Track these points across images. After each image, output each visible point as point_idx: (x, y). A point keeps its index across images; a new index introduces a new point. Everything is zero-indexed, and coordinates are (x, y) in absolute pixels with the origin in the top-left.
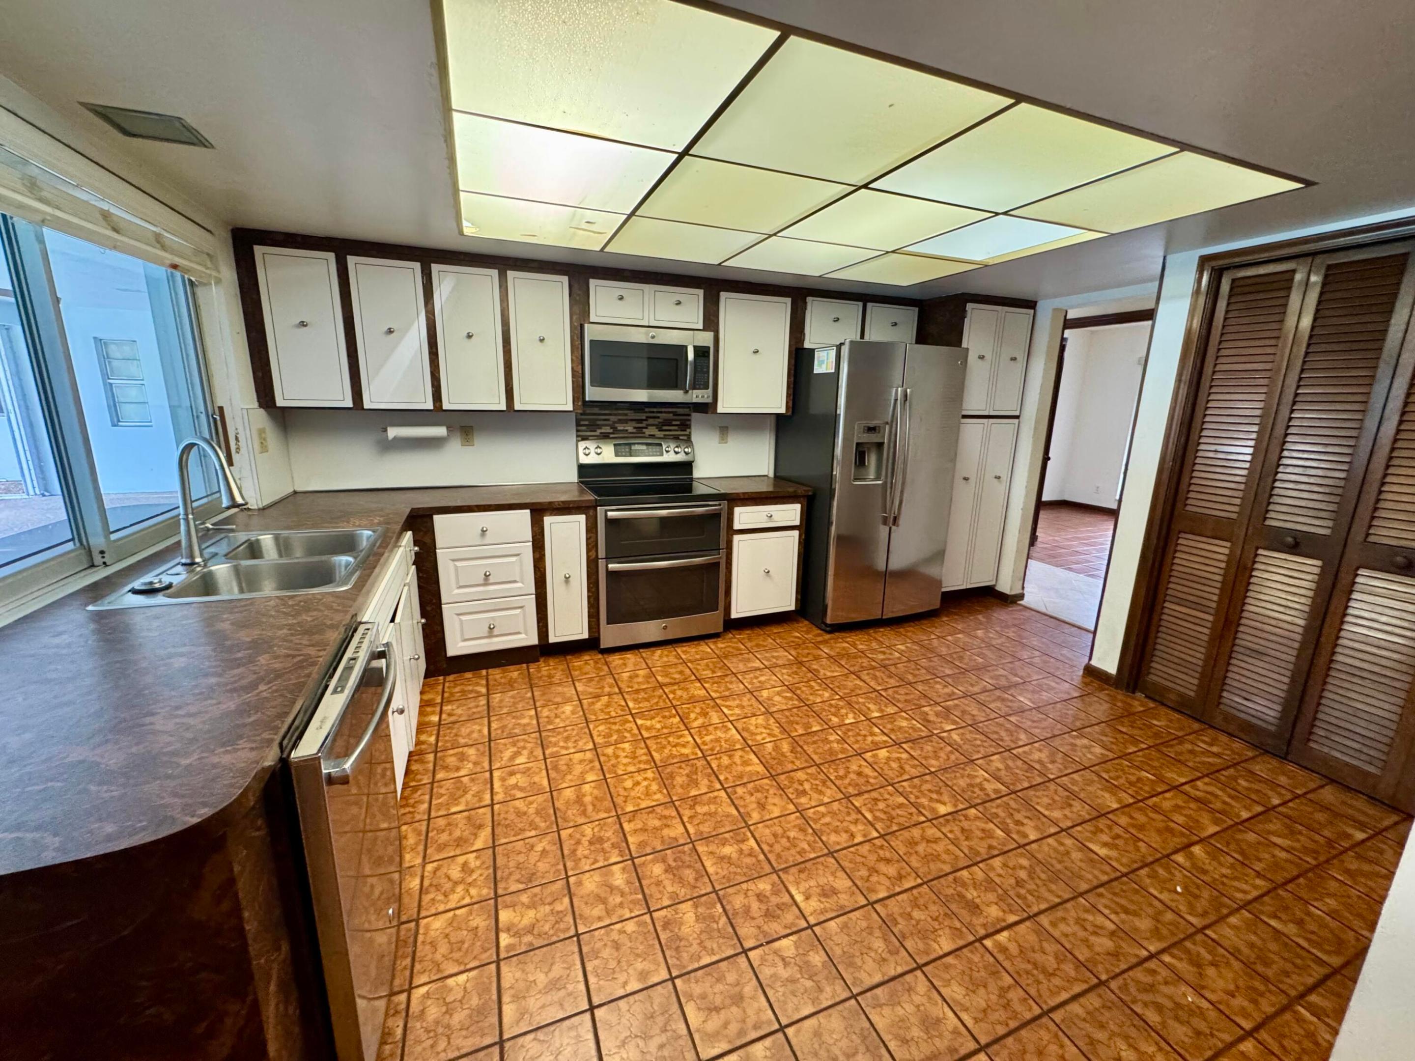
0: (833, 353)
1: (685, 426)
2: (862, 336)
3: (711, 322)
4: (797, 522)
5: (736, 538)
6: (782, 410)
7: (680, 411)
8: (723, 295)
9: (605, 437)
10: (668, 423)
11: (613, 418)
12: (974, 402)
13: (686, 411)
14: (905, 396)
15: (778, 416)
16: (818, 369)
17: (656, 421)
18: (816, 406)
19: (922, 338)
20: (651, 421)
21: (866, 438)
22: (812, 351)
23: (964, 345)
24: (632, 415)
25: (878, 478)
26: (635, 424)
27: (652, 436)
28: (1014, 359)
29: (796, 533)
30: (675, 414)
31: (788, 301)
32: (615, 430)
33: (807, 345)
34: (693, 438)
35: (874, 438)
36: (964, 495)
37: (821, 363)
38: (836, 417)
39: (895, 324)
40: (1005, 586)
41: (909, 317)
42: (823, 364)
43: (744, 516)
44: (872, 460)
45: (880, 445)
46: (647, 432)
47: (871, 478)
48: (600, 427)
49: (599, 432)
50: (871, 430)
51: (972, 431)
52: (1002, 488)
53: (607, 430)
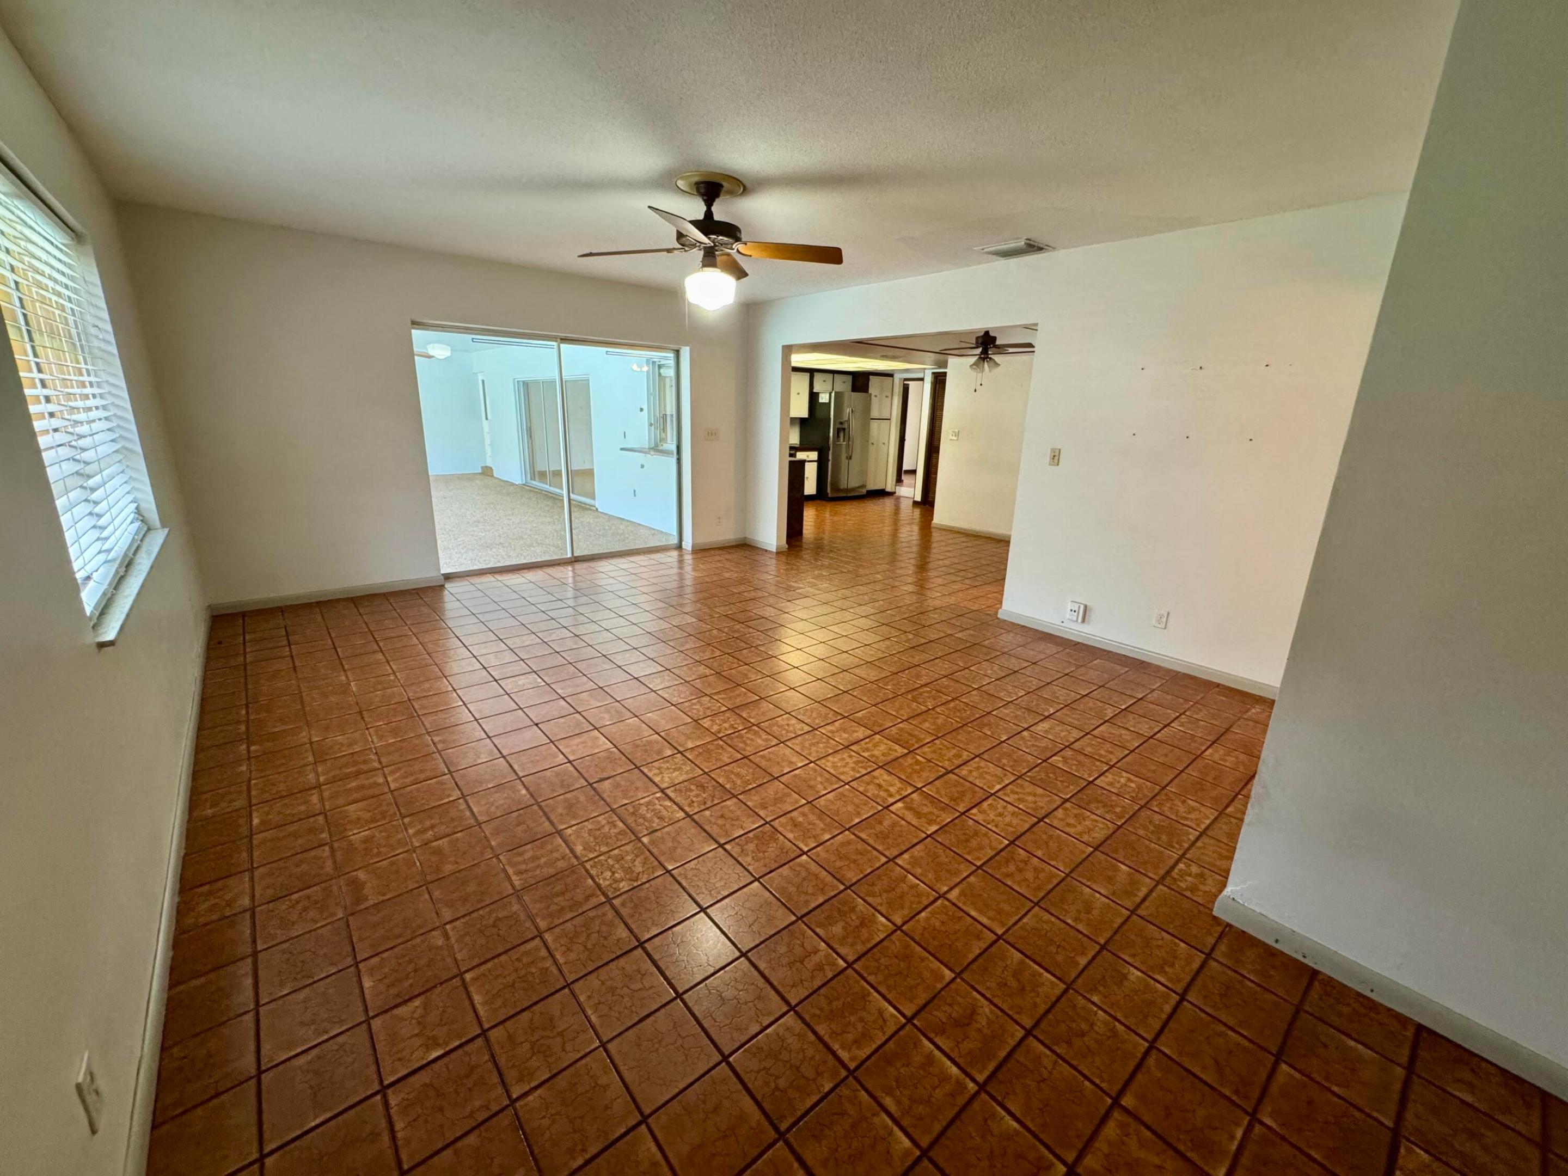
0: (827, 395)
2: (835, 390)
4: (816, 458)
6: (806, 417)
12: (875, 413)
14: (852, 411)
15: (803, 419)
16: (821, 401)
18: (819, 414)
19: (855, 389)
21: (840, 426)
22: (817, 394)
23: (870, 392)
25: (844, 441)
28: (887, 396)
29: (816, 462)
31: (808, 374)
33: (815, 391)
35: (843, 427)
36: (872, 449)
37: (823, 399)
38: (830, 419)
39: (844, 383)
40: (889, 489)
41: (849, 380)
44: (842, 435)
45: (845, 430)
47: (842, 442)
50: (842, 424)
51: (874, 425)
52: (886, 447)
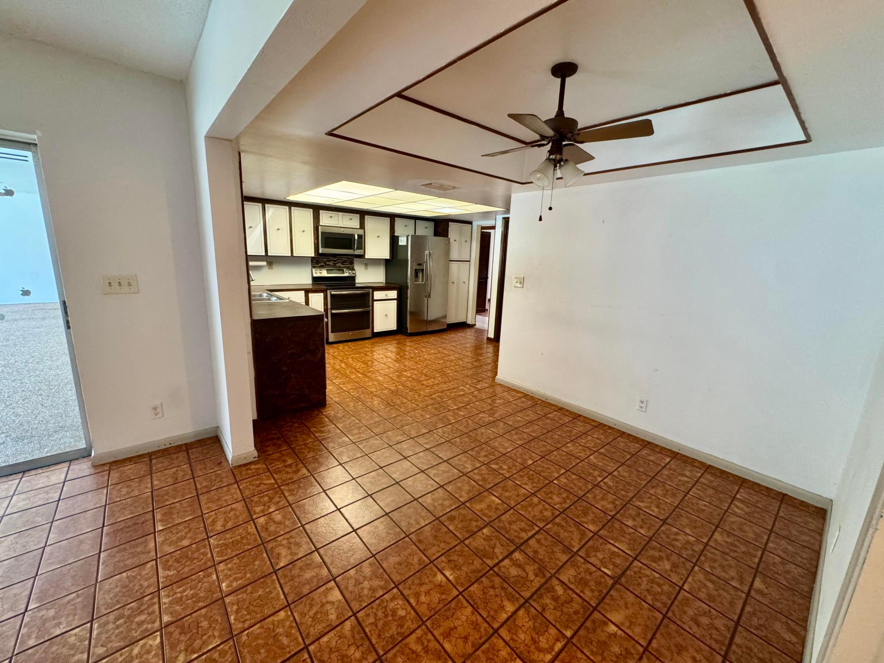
0: (405, 238)
1: (352, 263)
2: (415, 233)
3: (362, 226)
4: (396, 297)
5: (375, 303)
6: (388, 258)
7: (350, 257)
8: (366, 217)
9: (322, 267)
10: (345, 262)
11: (325, 260)
12: (454, 255)
13: (352, 257)
14: (430, 253)
15: (386, 260)
16: (400, 243)
17: (341, 261)
18: (400, 256)
19: (436, 234)
20: (339, 261)
21: (418, 267)
22: (398, 237)
23: (449, 237)
24: (332, 258)
25: (423, 281)
26: (333, 262)
27: (340, 267)
28: (466, 241)
29: (396, 301)
30: (348, 258)
31: (389, 219)
32: (326, 264)
33: (396, 234)
34: (355, 268)
35: (420, 267)
36: (453, 289)
37: (401, 242)
38: (408, 260)
39: (426, 228)
40: (469, 322)
41: (431, 225)
42: (402, 242)
43: (378, 295)
44: (420, 275)
45: (423, 270)
46: (338, 265)
47: (420, 282)
48: (320, 263)
49: (319, 265)
50: (419, 265)
51: (454, 267)
52: (466, 286)
53: (322, 264)
